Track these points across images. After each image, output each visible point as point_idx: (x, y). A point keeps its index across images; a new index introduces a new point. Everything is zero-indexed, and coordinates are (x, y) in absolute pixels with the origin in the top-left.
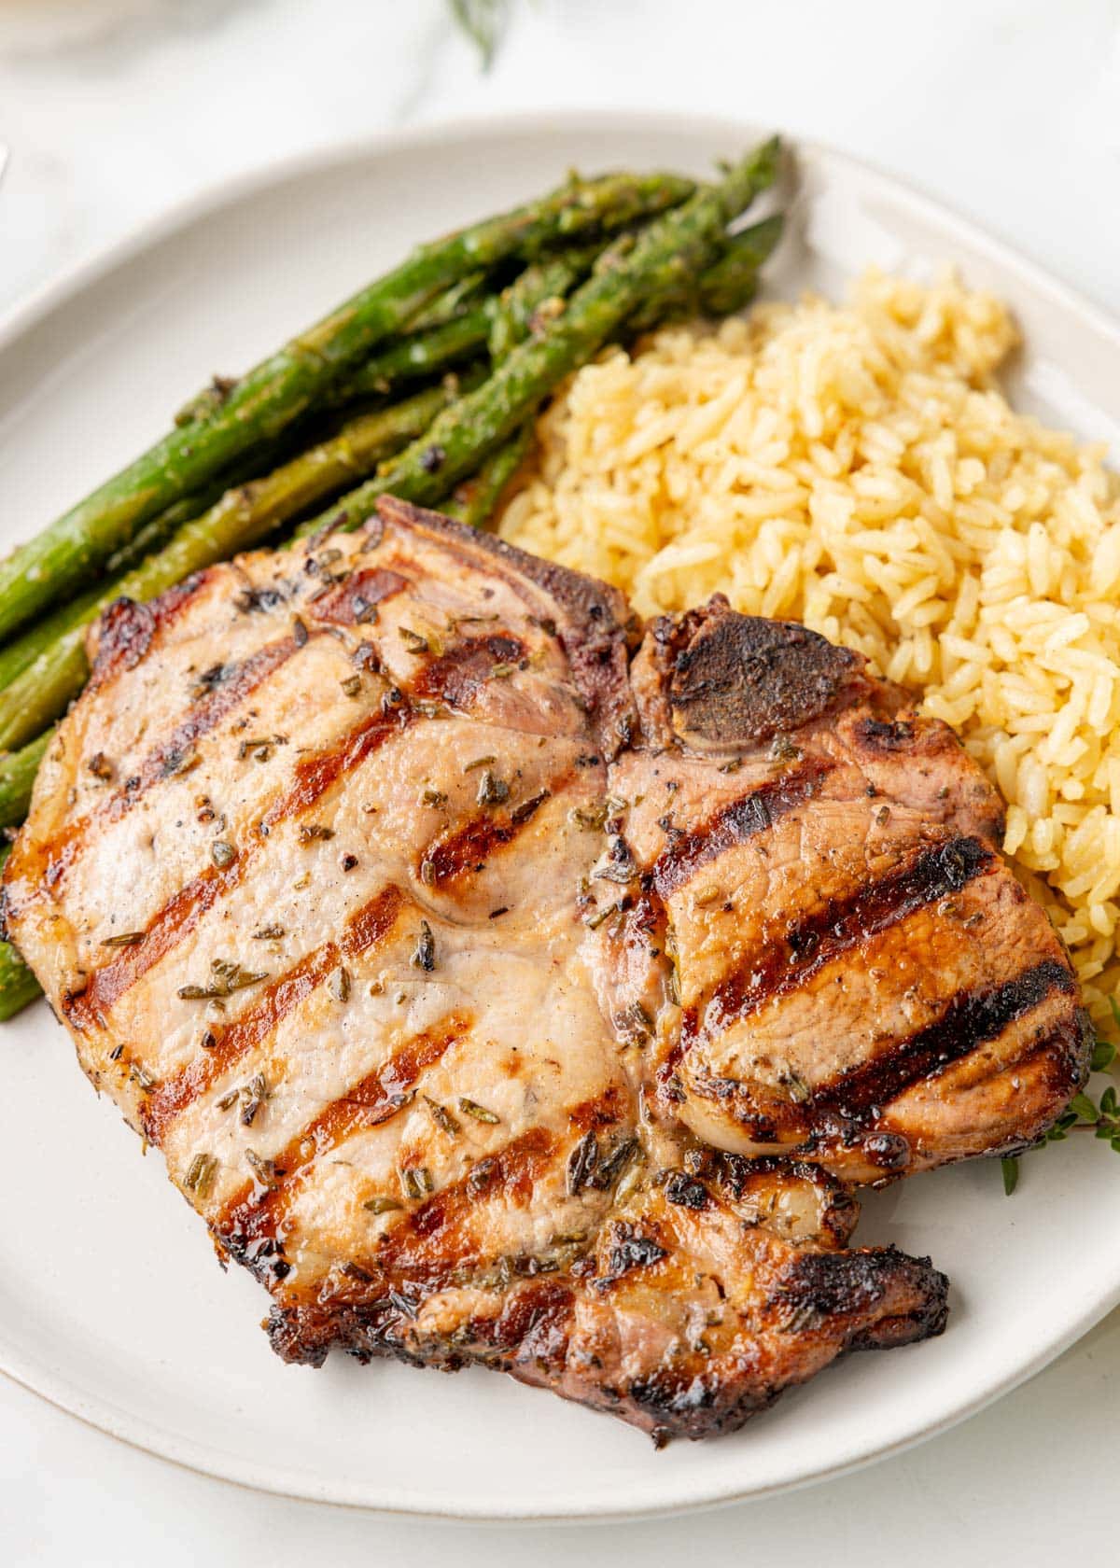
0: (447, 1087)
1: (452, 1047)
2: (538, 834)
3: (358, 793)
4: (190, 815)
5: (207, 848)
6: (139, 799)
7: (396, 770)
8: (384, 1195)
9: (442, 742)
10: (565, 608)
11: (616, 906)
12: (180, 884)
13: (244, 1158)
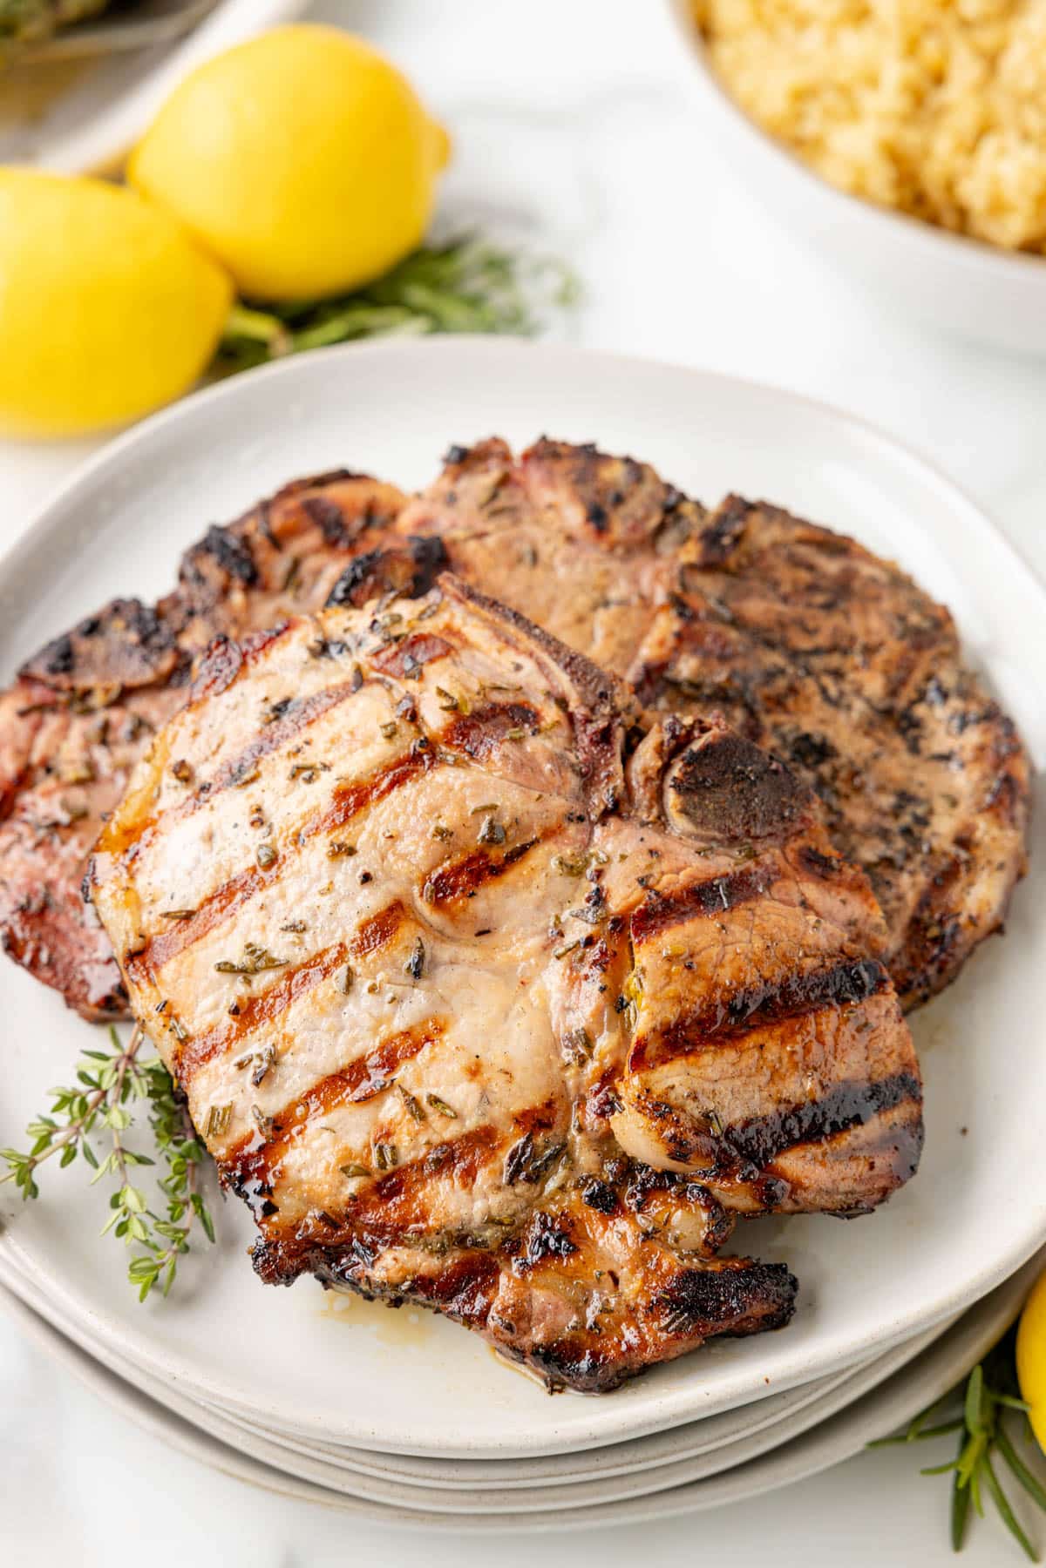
0: (419, 1080)
1: (428, 1046)
2: (525, 873)
3: (381, 820)
4: (245, 820)
5: (254, 848)
6: (207, 801)
7: (415, 803)
8: (358, 1162)
9: (457, 787)
10: (579, 689)
11: (579, 942)
12: (229, 876)
13: (250, 1112)
